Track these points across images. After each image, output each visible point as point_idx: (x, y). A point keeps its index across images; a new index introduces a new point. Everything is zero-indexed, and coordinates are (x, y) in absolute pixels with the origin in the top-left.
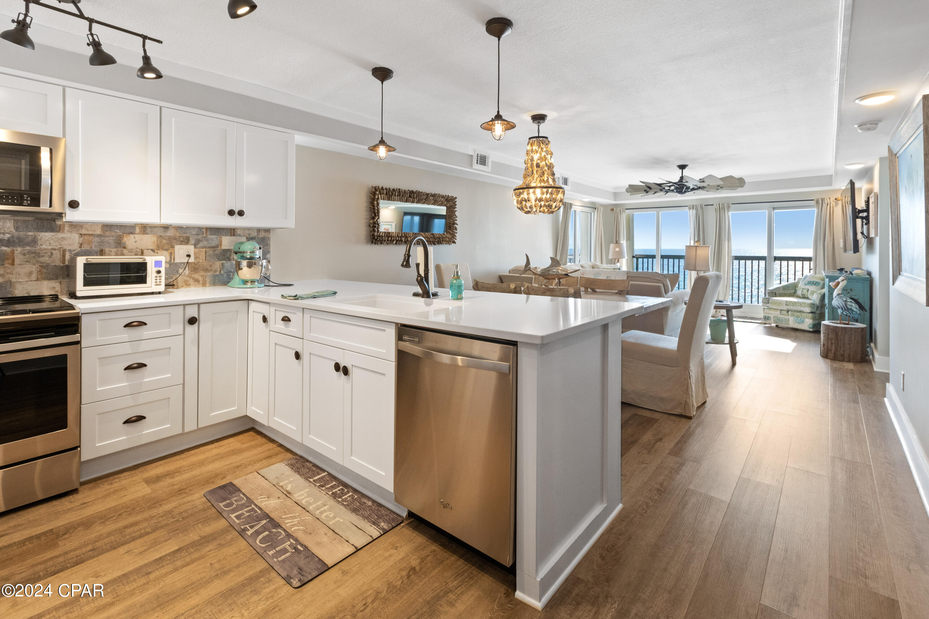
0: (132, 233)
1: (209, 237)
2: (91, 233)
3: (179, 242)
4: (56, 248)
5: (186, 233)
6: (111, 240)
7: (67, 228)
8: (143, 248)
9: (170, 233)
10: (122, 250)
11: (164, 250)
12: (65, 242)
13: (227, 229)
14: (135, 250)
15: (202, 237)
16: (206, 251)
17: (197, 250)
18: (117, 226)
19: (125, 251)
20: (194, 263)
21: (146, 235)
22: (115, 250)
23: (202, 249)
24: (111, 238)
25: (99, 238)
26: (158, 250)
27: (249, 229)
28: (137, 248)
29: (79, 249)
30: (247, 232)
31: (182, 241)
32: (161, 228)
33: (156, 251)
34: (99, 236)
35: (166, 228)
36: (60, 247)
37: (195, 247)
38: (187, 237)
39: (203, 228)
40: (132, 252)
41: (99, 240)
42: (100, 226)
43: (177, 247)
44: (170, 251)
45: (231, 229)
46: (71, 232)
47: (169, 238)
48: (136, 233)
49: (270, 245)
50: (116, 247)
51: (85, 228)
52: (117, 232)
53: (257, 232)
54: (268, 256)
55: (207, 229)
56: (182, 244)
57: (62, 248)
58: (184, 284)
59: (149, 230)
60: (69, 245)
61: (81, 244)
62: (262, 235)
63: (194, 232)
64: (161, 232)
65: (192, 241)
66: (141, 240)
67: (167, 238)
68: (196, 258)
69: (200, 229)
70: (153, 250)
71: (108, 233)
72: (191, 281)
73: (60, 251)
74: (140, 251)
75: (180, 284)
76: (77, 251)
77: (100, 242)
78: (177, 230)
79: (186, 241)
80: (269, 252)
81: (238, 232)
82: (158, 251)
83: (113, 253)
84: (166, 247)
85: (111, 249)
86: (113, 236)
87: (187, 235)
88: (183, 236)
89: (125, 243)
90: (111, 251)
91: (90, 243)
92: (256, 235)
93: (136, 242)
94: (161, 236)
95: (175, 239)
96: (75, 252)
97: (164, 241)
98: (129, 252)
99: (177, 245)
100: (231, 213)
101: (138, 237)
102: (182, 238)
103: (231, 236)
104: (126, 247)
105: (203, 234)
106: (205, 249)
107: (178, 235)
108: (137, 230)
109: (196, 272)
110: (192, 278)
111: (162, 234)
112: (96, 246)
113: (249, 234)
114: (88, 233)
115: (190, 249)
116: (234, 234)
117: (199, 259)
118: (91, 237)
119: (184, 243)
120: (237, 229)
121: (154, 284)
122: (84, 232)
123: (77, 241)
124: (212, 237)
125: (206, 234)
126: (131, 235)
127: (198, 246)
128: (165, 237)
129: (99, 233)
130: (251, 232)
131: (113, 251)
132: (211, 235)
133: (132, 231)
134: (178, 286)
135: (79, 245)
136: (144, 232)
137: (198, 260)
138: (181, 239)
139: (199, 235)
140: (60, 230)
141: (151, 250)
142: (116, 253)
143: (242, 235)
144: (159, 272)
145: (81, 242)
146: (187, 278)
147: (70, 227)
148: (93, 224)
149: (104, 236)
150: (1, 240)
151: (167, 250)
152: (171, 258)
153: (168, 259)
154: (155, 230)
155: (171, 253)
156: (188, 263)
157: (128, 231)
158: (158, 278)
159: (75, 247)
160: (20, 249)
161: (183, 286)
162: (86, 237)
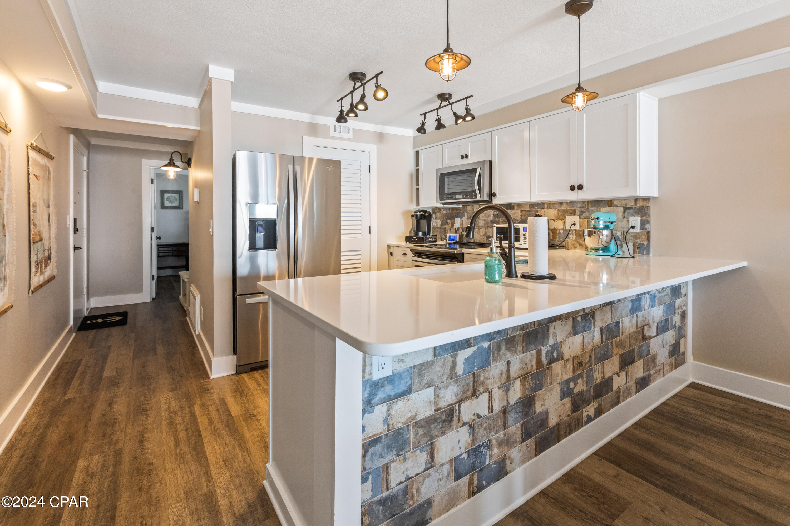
0: (543, 208)
1: (590, 208)
2: (525, 209)
3: (569, 214)
5: (573, 206)
7: (516, 207)
9: (564, 207)
11: (560, 220)
12: (515, 215)
13: (605, 200)
15: (585, 209)
16: (588, 221)
17: (581, 220)
18: (535, 204)
20: (579, 230)
21: (550, 209)
23: (584, 219)
27: (626, 199)
30: (624, 202)
31: (571, 213)
32: (558, 204)
34: (528, 211)
35: (561, 203)
37: (580, 217)
38: (574, 209)
39: (586, 202)
43: (568, 217)
45: (608, 201)
48: (545, 208)
49: (649, 215)
53: (635, 201)
54: (647, 226)
55: (588, 201)
58: (572, 246)
59: (552, 205)
60: (517, 217)
62: (640, 204)
63: (579, 205)
65: (578, 213)
66: (548, 213)
67: (562, 211)
68: (580, 226)
69: (584, 202)
70: (554, 220)
71: (532, 209)
72: (577, 245)
75: (570, 246)
78: (568, 205)
79: (574, 213)
80: (648, 222)
81: (615, 203)
82: (557, 221)
84: (561, 217)
86: (534, 211)
87: (574, 208)
88: (571, 209)
92: (633, 205)
95: (567, 211)
97: (560, 213)
103: (608, 207)
105: (585, 207)
106: (587, 219)
108: (546, 206)
109: (580, 238)
110: (578, 243)
111: (559, 208)
113: (626, 205)
115: (575, 219)
116: (611, 205)
117: (583, 227)
118: (525, 212)
119: (572, 214)
120: (614, 200)
122: (522, 209)
124: (593, 208)
125: (588, 207)
127: (582, 216)
130: (627, 202)
132: (592, 207)
134: (568, 247)
136: (549, 207)
137: (582, 228)
138: (571, 211)
139: (582, 207)
143: (618, 206)
146: (575, 242)
148: (525, 204)
149: (531, 211)
150: (496, 215)
151: (562, 220)
152: (564, 226)
153: (562, 227)
154: (555, 205)
155: (564, 222)
156: (575, 230)
157: (541, 207)
158: (525, 239)
159: (519, 218)
160: (501, 219)
161: (571, 248)
162: (523, 212)
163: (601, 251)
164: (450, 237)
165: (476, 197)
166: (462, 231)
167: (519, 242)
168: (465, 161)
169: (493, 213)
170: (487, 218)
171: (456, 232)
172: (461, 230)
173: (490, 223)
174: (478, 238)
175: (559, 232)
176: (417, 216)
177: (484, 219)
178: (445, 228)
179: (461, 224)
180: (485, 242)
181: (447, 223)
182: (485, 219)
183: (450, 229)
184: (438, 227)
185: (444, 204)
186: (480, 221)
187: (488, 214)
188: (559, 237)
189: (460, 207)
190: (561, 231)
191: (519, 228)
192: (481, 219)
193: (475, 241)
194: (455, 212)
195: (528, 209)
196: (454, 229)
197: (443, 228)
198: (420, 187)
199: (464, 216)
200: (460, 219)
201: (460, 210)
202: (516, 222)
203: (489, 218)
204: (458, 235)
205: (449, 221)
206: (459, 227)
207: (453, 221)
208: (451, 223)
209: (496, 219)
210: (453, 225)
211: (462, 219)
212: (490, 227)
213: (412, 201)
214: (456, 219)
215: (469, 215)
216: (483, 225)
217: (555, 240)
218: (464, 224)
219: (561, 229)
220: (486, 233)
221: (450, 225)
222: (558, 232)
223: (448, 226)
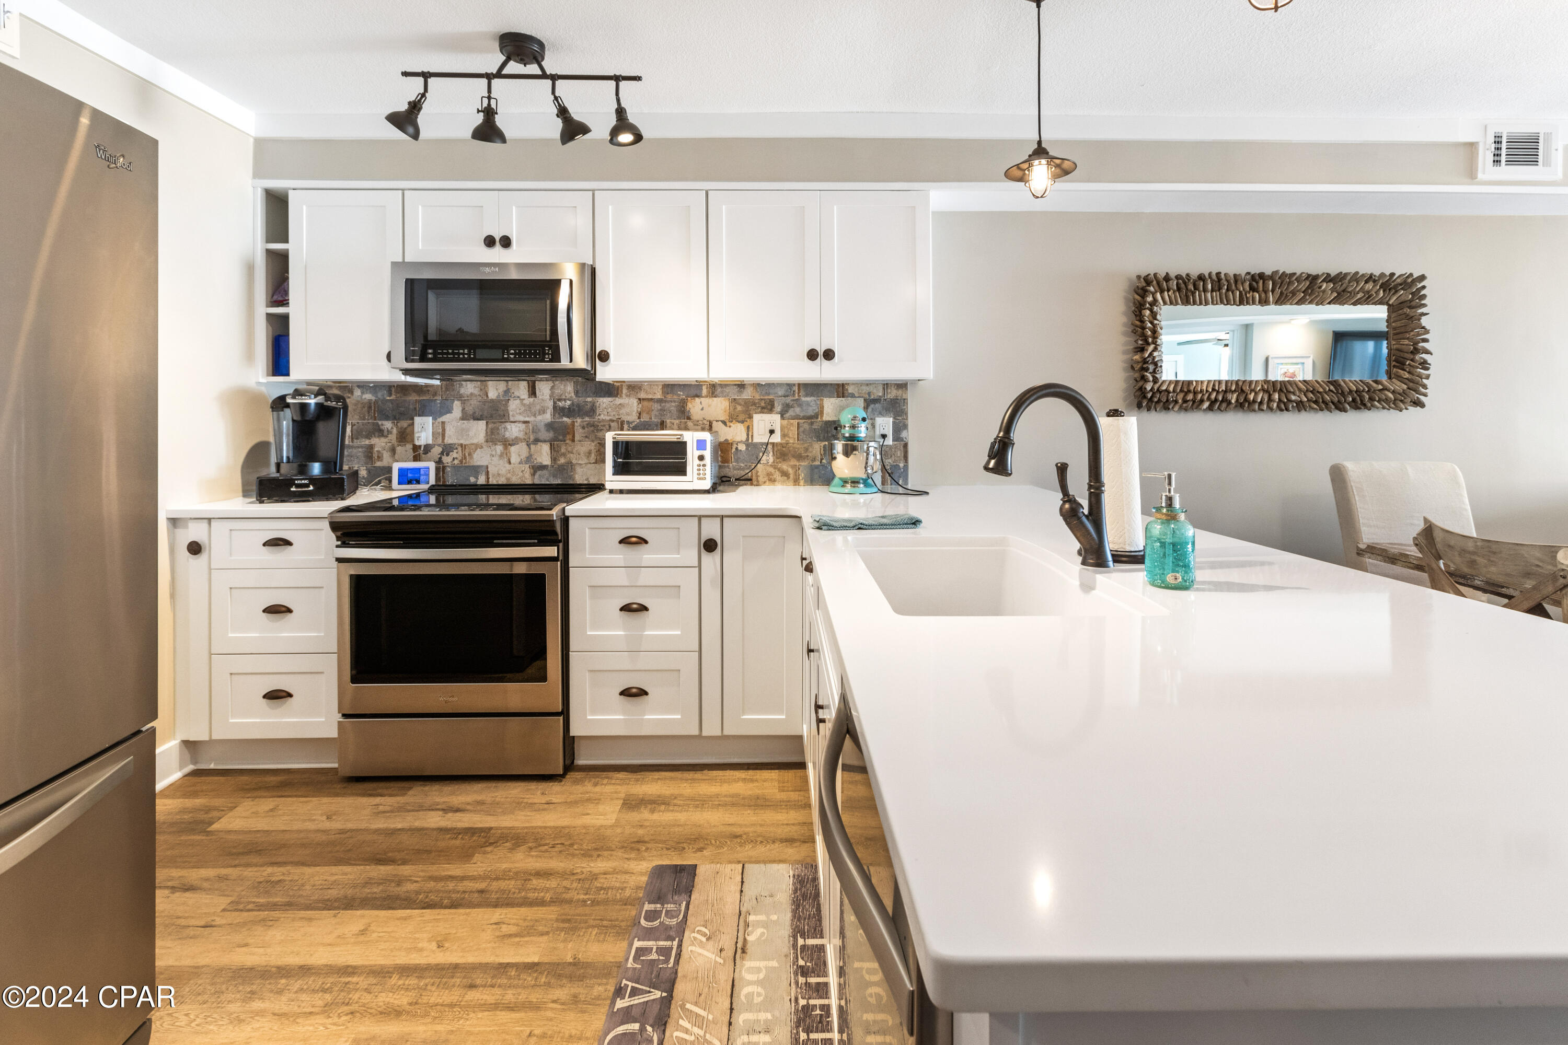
0: (698, 396)
1: (804, 399)
2: (650, 397)
3: (760, 410)
4: (615, 419)
5: (769, 394)
6: (672, 407)
7: (625, 391)
8: (712, 420)
9: (748, 394)
10: (686, 422)
11: (739, 422)
12: (623, 411)
13: (831, 384)
14: (701, 422)
15: (793, 400)
16: (798, 424)
17: (785, 422)
18: (679, 385)
19: (690, 424)
20: (781, 444)
21: (715, 399)
22: (677, 421)
23: (792, 421)
24: (673, 404)
25: (659, 404)
26: (732, 422)
27: (868, 383)
28: (704, 419)
29: (638, 421)
30: (865, 389)
31: (763, 408)
32: (735, 387)
33: (728, 424)
34: (659, 401)
35: (741, 386)
36: (617, 417)
37: (782, 418)
38: (770, 399)
39: (794, 385)
40: (697, 425)
41: (659, 408)
42: (661, 387)
43: (757, 417)
44: (746, 424)
45: (838, 385)
46: (629, 396)
47: (745, 403)
48: (703, 395)
49: (906, 414)
50: (679, 418)
51: (644, 389)
52: (680, 395)
53: (884, 389)
54: (904, 434)
55: (799, 384)
56: (763, 413)
57: (620, 419)
58: (766, 479)
59: (719, 390)
60: (628, 414)
61: (640, 414)
62: (893, 393)
63: (781, 392)
64: (733, 393)
65: (778, 408)
66: (709, 406)
67: (743, 403)
68: (784, 436)
69: (790, 385)
70: (724, 423)
71: (669, 397)
72: (777, 475)
73: (618, 422)
74: (708, 423)
75: (762, 479)
76: (636, 423)
77: (661, 410)
78: (756, 389)
79: (769, 407)
80: (905, 427)
81: (851, 390)
82: (731, 424)
83: (675, 426)
84: (741, 417)
85: (673, 421)
86: (675, 402)
87: (771, 397)
88: (765, 399)
89: (689, 411)
90: (673, 424)
91: (649, 412)
92: (880, 394)
93: (702, 409)
94: (734, 399)
95: (754, 404)
96: (634, 424)
97: (739, 408)
98: (695, 425)
99: (756, 413)
100: (812, 355)
101: (705, 401)
102: (763, 402)
103: (838, 397)
104: (691, 417)
105: (794, 395)
106: (797, 421)
107: (757, 397)
108: (705, 391)
109: (784, 460)
110: (779, 470)
111: (736, 397)
112: (656, 416)
113: (869, 394)
114: (647, 397)
115: (774, 420)
116: (843, 393)
117: (789, 437)
118: (651, 403)
119: (766, 411)
120: (848, 384)
121: (696, 476)
122: (643, 395)
123: (636, 410)
124: (808, 399)
125: (799, 396)
126: (697, 399)
127: (787, 415)
128: (741, 401)
129: (659, 397)
130: (871, 388)
131: (675, 424)
132: (807, 395)
133: (698, 393)
134: (759, 481)
135: (638, 415)
136: (713, 393)
137: (787, 439)
138: (763, 404)
139: (788, 396)
140: (618, 394)
141: (721, 421)
142: (679, 427)
143: (856, 395)
144: (701, 458)
145: (639, 410)
146: (772, 470)
147: (628, 389)
148: (652, 383)
149: (666, 402)
150: (563, 409)
151: (742, 422)
152: (748, 435)
153: (744, 437)
154: (727, 390)
155: (748, 427)
156: (773, 444)
157: (693, 392)
158: (701, 468)
159: (633, 417)
160: (579, 420)
161: (765, 482)
162: (646, 403)
163: (862, 486)
164: (402, 472)
165: (556, 358)
166: (442, 453)
168: (497, 253)
169: (555, 403)
170: (535, 415)
171: (416, 458)
172: (437, 451)
173: (543, 429)
174: (503, 472)
175: (737, 449)
177: (522, 418)
178: (371, 447)
179: (441, 433)
180: (529, 482)
181: (381, 433)
182: (527, 419)
183: (393, 451)
186: (508, 425)
187: (538, 407)
189: (432, 386)
190: (743, 447)
192: (512, 419)
193: (493, 481)
194: (413, 397)
195: (659, 395)
196: (409, 446)
197: (362, 447)
198: (293, 311)
199: (449, 411)
200: (435, 419)
201: (435, 394)
202: (626, 426)
203: (539, 418)
204: (432, 466)
205: (388, 425)
206: (430, 442)
207: (404, 424)
208: (395, 431)
209: (565, 419)
210: (405, 436)
211: (441, 420)
212: (545, 441)
213: (249, 356)
214: (418, 420)
215: (469, 409)
216: (521, 435)
217: (728, 467)
218: (448, 433)
219: (741, 442)
220: (529, 458)
221: (393, 437)
222: (735, 450)
223: (383, 440)
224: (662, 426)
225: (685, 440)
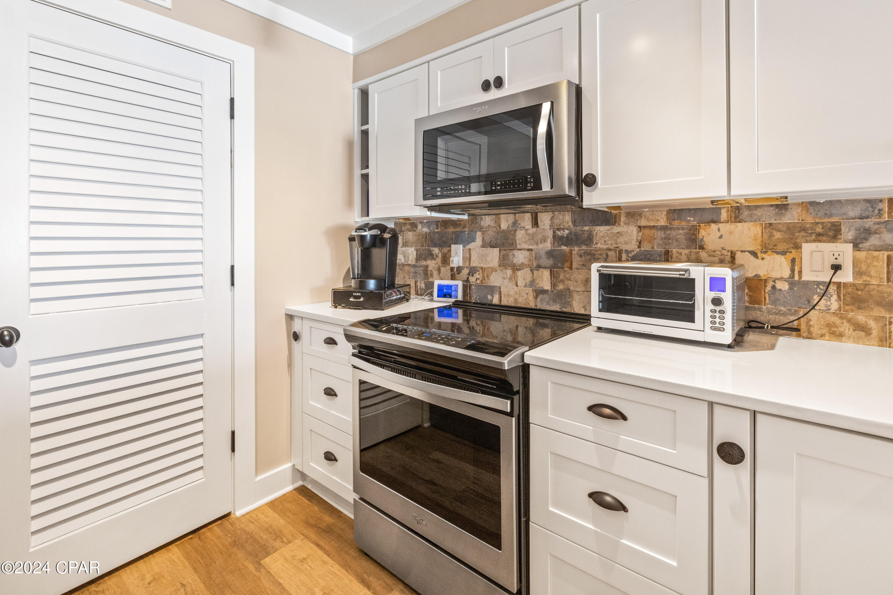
0: (715, 221)
2: (652, 224)
3: (813, 237)
4: (612, 248)
5: (831, 216)
6: (681, 235)
7: (623, 219)
8: (734, 249)
9: (794, 216)
10: (699, 252)
11: (777, 253)
12: (621, 240)
14: (719, 253)
15: (881, 223)
16: (888, 257)
17: (862, 254)
18: (690, 210)
19: (703, 254)
20: (852, 285)
21: (739, 225)
22: (687, 251)
24: (681, 232)
25: (663, 232)
26: (765, 252)
28: (723, 249)
29: (638, 250)
31: (819, 235)
32: (771, 208)
33: (759, 255)
34: (664, 228)
35: (782, 206)
36: (615, 246)
37: (858, 248)
38: (833, 224)
40: (714, 256)
41: (663, 236)
42: (665, 213)
43: (807, 248)
44: (790, 256)
46: (628, 224)
47: (788, 229)
48: (722, 220)
50: (688, 247)
51: (645, 216)
52: (690, 221)
56: (820, 241)
57: (618, 248)
59: (746, 212)
60: (626, 243)
61: (640, 243)
63: (856, 211)
64: (770, 216)
65: (849, 234)
66: (731, 233)
67: (784, 229)
68: (858, 273)
69: (873, 202)
70: (754, 254)
71: (676, 223)
72: (846, 327)
73: (616, 252)
74: (729, 254)
76: (635, 252)
77: (665, 238)
78: (807, 210)
79: (831, 233)
82: (764, 256)
83: (684, 257)
84: (782, 247)
85: (680, 251)
86: (683, 229)
87: (836, 219)
88: (823, 223)
89: (702, 239)
90: (681, 254)
91: (651, 240)
93: (721, 237)
94: (771, 224)
95: (804, 230)
96: (633, 254)
97: (778, 235)
98: (710, 256)
99: (807, 242)
101: (725, 228)
102: (820, 226)
104: (705, 246)
105: (881, 215)
107: (810, 219)
108: (724, 214)
109: (859, 308)
110: (849, 321)
111: (773, 221)
112: (659, 245)
114: (648, 224)
115: (843, 251)
117: (868, 275)
118: (653, 231)
119: (824, 238)
121: (709, 325)
122: (644, 222)
123: (635, 238)
125: (889, 217)
126: (713, 226)
127: (867, 244)
128: (780, 226)
129: (663, 224)
131: (683, 254)
133: (715, 218)
135: (638, 243)
136: (737, 216)
137: (865, 278)
138: (819, 229)
139: (867, 217)
140: (615, 222)
141: (749, 252)
142: (688, 258)
144: (717, 302)
145: (639, 238)
147: (626, 217)
148: (653, 209)
149: (671, 229)
150: (561, 238)
151: (783, 253)
152: (793, 270)
153: (787, 273)
154: (759, 212)
155: (793, 261)
156: (839, 285)
157: (708, 216)
158: (717, 314)
159: (633, 246)
160: (576, 249)
161: (822, 336)
162: (647, 231)
164: (440, 288)
165: (538, 186)
166: (469, 274)
167: (692, 320)
168: (494, 94)
169: (554, 232)
170: (537, 244)
171: (453, 278)
172: (465, 271)
173: (544, 256)
174: (512, 293)
175: (774, 287)
176: (362, 238)
177: (526, 246)
178: (427, 267)
179: (468, 258)
181: (431, 256)
182: (531, 247)
183: (439, 270)
184: (410, 262)
185: (431, 208)
186: (516, 253)
187: (540, 236)
188: (774, 302)
189: (462, 220)
190: (783, 286)
191: (693, 280)
192: (518, 247)
194: (451, 230)
195: (663, 222)
196: (448, 268)
197: (421, 266)
198: (371, 171)
199: (473, 240)
200: (464, 246)
201: (464, 227)
202: (624, 256)
203: (541, 246)
204: (460, 284)
205: (436, 250)
206: (461, 265)
207: (445, 250)
208: (440, 255)
209: (564, 248)
210: (446, 260)
211: (467, 247)
212: (546, 268)
213: (350, 203)
214: (453, 247)
215: (487, 239)
216: (526, 262)
217: (760, 309)
218: (473, 258)
219: (781, 279)
220: (532, 283)
221: (439, 260)
222: (769, 288)
223: (434, 262)
224: (667, 257)
225: (692, 276)
